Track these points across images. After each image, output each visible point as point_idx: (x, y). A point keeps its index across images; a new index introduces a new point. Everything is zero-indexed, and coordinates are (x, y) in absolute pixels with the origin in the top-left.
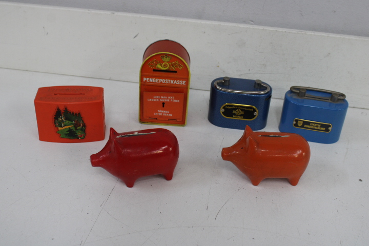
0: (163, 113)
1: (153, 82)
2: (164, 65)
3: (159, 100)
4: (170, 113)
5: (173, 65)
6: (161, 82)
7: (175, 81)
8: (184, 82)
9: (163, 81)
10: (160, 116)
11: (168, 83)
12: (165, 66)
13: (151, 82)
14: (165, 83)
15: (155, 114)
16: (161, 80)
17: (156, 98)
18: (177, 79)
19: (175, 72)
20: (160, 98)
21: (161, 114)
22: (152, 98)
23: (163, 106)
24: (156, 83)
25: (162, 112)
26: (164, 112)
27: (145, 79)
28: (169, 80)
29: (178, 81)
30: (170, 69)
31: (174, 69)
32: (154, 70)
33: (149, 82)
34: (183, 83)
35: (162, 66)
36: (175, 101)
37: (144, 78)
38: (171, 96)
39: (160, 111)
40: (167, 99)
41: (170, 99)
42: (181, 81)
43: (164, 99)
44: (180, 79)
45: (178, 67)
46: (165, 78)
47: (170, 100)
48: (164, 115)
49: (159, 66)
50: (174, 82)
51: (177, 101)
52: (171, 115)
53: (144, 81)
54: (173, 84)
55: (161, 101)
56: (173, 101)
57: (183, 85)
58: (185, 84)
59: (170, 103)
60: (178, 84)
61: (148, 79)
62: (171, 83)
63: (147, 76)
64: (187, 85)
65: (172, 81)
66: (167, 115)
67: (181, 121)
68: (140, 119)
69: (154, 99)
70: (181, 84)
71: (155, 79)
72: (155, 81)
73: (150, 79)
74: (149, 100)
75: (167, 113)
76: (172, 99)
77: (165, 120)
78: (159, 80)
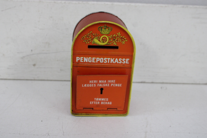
0: (100, 102)
1: (88, 62)
2: (102, 39)
3: (97, 85)
4: (109, 101)
5: (114, 38)
6: (99, 62)
7: (117, 59)
9: (101, 60)
10: (97, 106)
11: (107, 63)
12: (104, 40)
13: (86, 62)
14: (103, 63)
15: (91, 103)
16: (98, 59)
17: (93, 83)
18: (118, 56)
19: (117, 47)
20: (98, 83)
21: (98, 103)
23: (101, 93)
24: (92, 63)
25: (100, 99)
26: (103, 99)
27: (77, 59)
28: (109, 59)
29: (120, 59)
30: (111, 44)
31: (115, 44)
32: (90, 47)
33: (84, 63)
34: (126, 61)
35: (99, 41)
36: (116, 85)
37: (77, 58)
38: (111, 79)
39: (97, 99)
40: (107, 83)
41: (110, 84)
43: (102, 83)
44: (123, 56)
45: (120, 41)
46: (103, 56)
47: (110, 85)
48: (102, 103)
49: (96, 41)
50: (114, 60)
51: (119, 85)
52: (111, 103)
53: (77, 61)
54: (114, 64)
55: (99, 86)
56: (114, 86)
57: (125, 64)
58: (128, 63)
59: (111, 88)
60: (119, 63)
61: (82, 59)
62: (111, 62)
63: (80, 55)
64: (131, 64)
65: (112, 59)
66: (106, 103)
67: (123, 109)
68: (72, 111)
69: (89, 84)
70: (123, 63)
71: (91, 58)
72: (91, 60)
73: (85, 58)
74: (84, 85)
75: (106, 101)
76: (113, 83)
77: (102, 110)
78: (96, 59)
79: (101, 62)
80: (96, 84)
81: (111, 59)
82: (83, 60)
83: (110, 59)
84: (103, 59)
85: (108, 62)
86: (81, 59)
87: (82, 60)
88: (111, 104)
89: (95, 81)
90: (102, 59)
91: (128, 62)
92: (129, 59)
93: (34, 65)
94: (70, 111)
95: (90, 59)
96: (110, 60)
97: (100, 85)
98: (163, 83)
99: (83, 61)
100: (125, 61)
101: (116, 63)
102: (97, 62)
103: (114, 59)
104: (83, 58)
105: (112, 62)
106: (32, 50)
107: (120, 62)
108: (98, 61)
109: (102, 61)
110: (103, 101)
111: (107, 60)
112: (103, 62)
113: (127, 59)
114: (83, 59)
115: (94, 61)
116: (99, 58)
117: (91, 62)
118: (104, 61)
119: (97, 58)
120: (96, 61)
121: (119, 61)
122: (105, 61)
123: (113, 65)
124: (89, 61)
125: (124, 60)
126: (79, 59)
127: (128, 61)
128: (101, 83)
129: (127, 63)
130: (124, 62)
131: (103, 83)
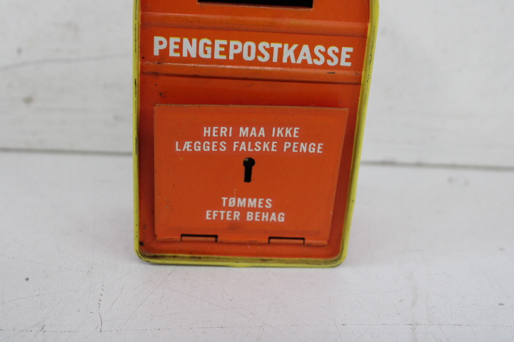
0: (243, 211)
1: (198, 59)
3: (230, 146)
4: (276, 209)
6: (239, 57)
7: (306, 48)
8: (346, 50)
9: (245, 49)
10: (233, 226)
11: (270, 63)
13: (189, 59)
14: (256, 62)
15: (210, 215)
16: (236, 47)
17: (214, 138)
18: (311, 37)
20: (236, 136)
21: (237, 215)
22: (198, 136)
23: (248, 178)
24: (212, 61)
25: (242, 202)
26: (252, 203)
27: (159, 44)
28: (276, 46)
29: (319, 48)
33: (181, 59)
34: (341, 56)
36: (303, 147)
37: (157, 39)
38: (284, 125)
39: (232, 202)
40: (268, 138)
41: (281, 141)
42: (332, 50)
43: (251, 137)
44: (329, 37)
46: (256, 33)
47: (280, 146)
48: (249, 216)
50: (297, 53)
51: (315, 148)
52: (281, 218)
53: (156, 53)
54: (296, 66)
55: (238, 149)
56: (294, 151)
57: (338, 67)
58: (349, 64)
59: (282, 160)
60: (316, 62)
61: (176, 43)
62: (285, 60)
63: (167, 28)
64: (361, 70)
65: (289, 47)
66: (265, 217)
67: (325, 242)
68: (141, 244)
69: (202, 139)
70: (329, 62)
71: (209, 42)
72: (209, 49)
73: (186, 41)
74: (181, 146)
75: (264, 210)
76: (292, 140)
77: (252, 244)
78: (227, 47)
79: (245, 57)
80: (229, 141)
81: (286, 46)
82: (180, 50)
83: (280, 45)
84: (253, 45)
85: (275, 59)
86: (173, 47)
87: (176, 51)
88: (283, 220)
89: (223, 131)
90: (249, 47)
91: (347, 60)
92: (351, 50)
93: (28, 100)
94: (133, 244)
95: (206, 45)
96: (281, 51)
97: (243, 147)
98: (453, 166)
99: (178, 55)
100: (339, 55)
101: (305, 61)
102: (231, 57)
103: (295, 46)
104: (178, 40)
105: (289, 59)
106: (19, 51)
107: (319, 59)
108: (235, 55)
109: (249, 55)
110: (254, 210)
111: (270, 51)
112: (256, 58)
113: (345, 50)
114: (181, 44)
115: (221, 53)
116: (239, 43)
117: (208, 56)
118: (258, 53)
119: (233, 43)
120: (226, 52)
121: (314, 56)
122: (263, 56)
123: (294, 70)
124: (202, 55)
125: (333, 51)
126: (164, 46)
127: (348, 56)
128: (246, 139)
129: (343, 63)
130: (332, 61)
131: (253, 140)
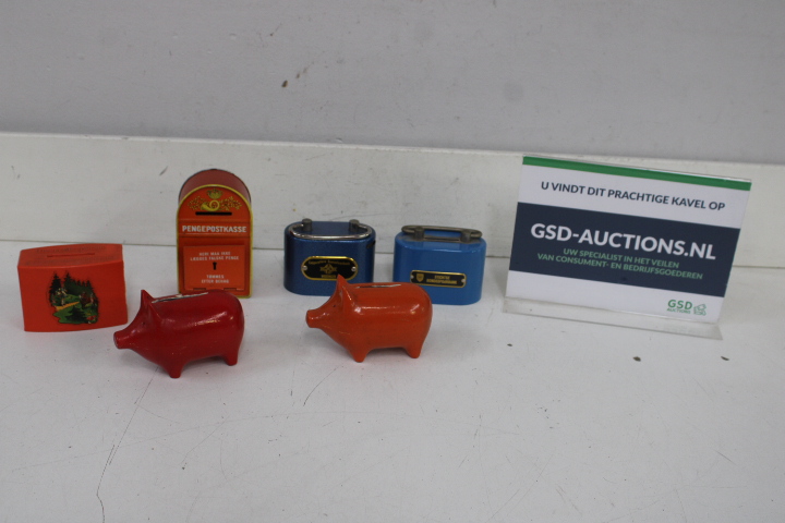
0: (214, 279)
2: (212, 205)
3: (208, 258)
4: (225, 278)
5: (226, 204)
6: (210, 231)
7: (231, 228)
9: (212, 228)
10: (211, 285)
11: (220, 232)
12: (214, 206)
13: (194, 232)
14: (215, 232)
15: (203, 281)
16: (209, 228)
17: (202, 256)
18: (233, 224)
19: (230, 214)
20: (210, 255)
21: (212, 281)
22: (197, 256)
23: (215, 268)
24: (201, 232)
25: (214, 277)
26: (217, 277)
27: (184, 228)
28: (221, 227)
29: (235, 227)
30: (222, 210)
31: (227, 210)
32: (198, 213)
33: (191, 233)
34: (242, 229)
35: (209, 206)
36: (232, 258)
38: (225, 251)
39: (210, 277)
40: (220, 255)
41: (224, 256)
43: (215, 256)
44: (237, 224)
45: (233, 206)
46: (215, 224)
47: (224, 258)
48: (216, 281)
49: (205, 207)
50: (228, 229)
51: (236, 258)
52: (227, 281)
53: (183, 231)
56: (229, 259)
57: (242, 233)
58: (245, 232)
59: (226, 262)
60: (234, 231)
61: (189, 228)
62: (224, 231)
63: (187, 223)
64: (249, 233)
65: (225, 227)
67: (243, 289)
69: (199, 257)
70: (239, 231)
73: (193, 227)
74: (192, 259)
75: (221, 279)
76: (228, 256)
78: (206, 228)
79: (212, 231)
83: (223, 227)
84: (214, 227)
87: (190, 230)
89: (206, 254)
92: (245, 227)
95: (199, 228)
96: (223, 229)
97: (212, 259)
101: (231, 232)
102: (207, 231)
103: (227, 227)
104: (190, 226)
105: (226, 231)
110: (218, 279)
113: (243, 227)
114: (191, 228)
115: (204, 230)
122: (217, 231)
123: (227, 234)
124: (198, 231)
125: (240, 228)
126: (186, 229)
127: (245, 229)
128: (213, 256)
